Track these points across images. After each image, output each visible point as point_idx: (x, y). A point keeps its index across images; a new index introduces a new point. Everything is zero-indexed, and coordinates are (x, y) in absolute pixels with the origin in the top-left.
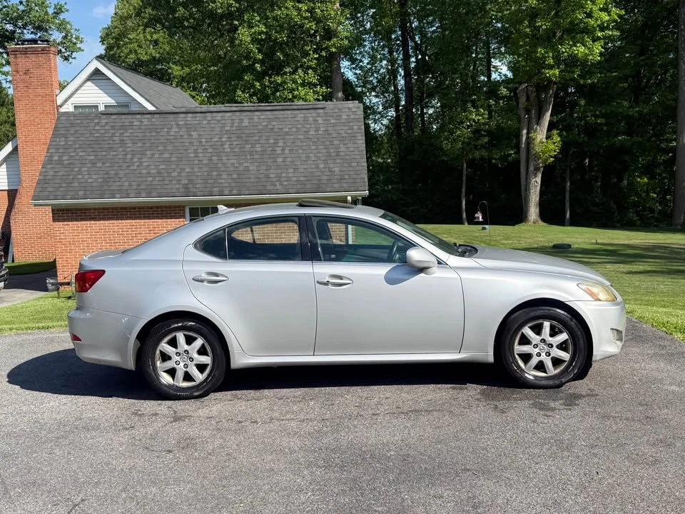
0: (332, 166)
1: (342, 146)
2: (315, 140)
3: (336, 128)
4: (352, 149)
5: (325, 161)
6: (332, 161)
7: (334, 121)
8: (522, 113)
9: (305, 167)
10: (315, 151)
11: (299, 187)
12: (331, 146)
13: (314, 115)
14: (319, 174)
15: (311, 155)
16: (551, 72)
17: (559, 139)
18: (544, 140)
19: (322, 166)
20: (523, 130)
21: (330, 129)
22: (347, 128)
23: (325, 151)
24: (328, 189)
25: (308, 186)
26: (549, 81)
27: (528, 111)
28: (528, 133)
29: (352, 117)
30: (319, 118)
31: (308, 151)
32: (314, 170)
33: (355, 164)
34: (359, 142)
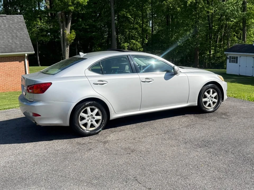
0: (15, 41)
1: (18, 32)
2: (5, 30)
3: (13, 25)
4: (22, 34)
5: (12, 39)
6: (15, 39)
7: (12, 22)
8: (60, 23)
9: (3, 41)
10: (6, 35)
11: (3, 50)
12: (12, 33)
13: (2, 19)
14: (10, 44)
15: (5, 36)
16: (71, 8)
17: (75, 33)
18: (69, 34)
19: (11, 41)
20: (61, 29)
21: (10, 25)
22: (18, 25)
23: (10, 35)
24: (16, 51)
25: (7, 50)
26: (70, 11)
27: (62, 22)
28: (63, 31)
29: (19, 20)
30: (4, 21)
31: (3, 35)
32: (8, 43)
33: (26, 40)
34: (25, 31)
